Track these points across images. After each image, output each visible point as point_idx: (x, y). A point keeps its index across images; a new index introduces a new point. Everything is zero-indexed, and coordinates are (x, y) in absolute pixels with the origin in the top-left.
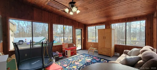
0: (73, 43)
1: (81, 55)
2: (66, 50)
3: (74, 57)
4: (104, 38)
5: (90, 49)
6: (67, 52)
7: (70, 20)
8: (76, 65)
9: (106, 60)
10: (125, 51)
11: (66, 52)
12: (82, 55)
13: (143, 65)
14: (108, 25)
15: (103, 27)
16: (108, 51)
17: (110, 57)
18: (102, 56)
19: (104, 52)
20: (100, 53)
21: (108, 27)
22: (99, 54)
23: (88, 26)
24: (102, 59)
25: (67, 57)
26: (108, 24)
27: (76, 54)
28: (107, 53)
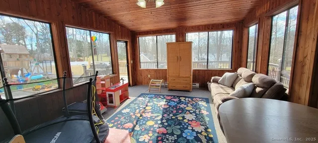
0: (113, 74)
1: (140, 98)
2: (108, 93)
3: (129, 104)
4: (179, 59)
5: (152, 83)
6: (111, 96)
7: (105, 17)
8: (149, 119)
9: (189, 97)
10: (213, 78)
11: (107, 96)
12: (139, 96)
13: (266, 93)
14: (181, 36)
15: (172, 38)
16: (185, 82)
17: (189, 91)
18: (176, 92)
19: (179, 85)
20: (171, 88)
21: (181, 39)
22: (170, 90)
23: (139, 35)
24: (182, 97)
25: (114, 107)
26: (180, 32)
27: (128, 98)
28: (185, 86)
